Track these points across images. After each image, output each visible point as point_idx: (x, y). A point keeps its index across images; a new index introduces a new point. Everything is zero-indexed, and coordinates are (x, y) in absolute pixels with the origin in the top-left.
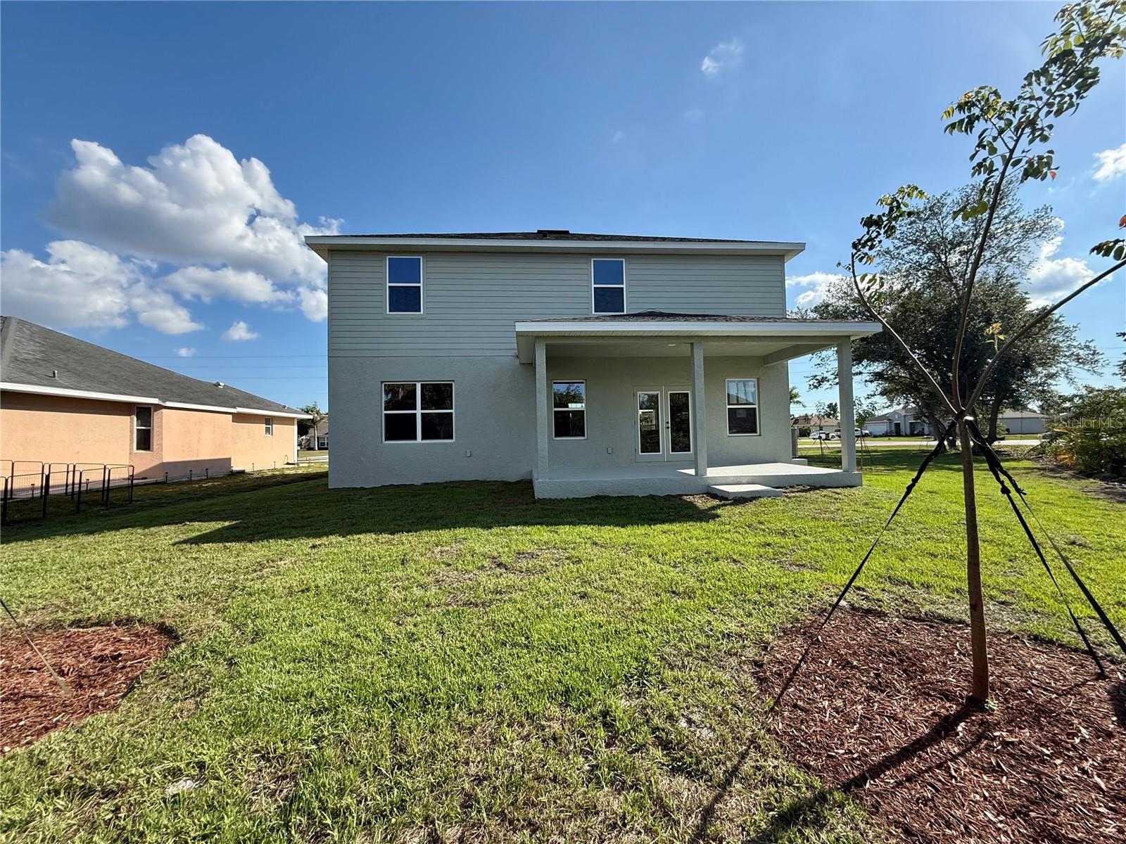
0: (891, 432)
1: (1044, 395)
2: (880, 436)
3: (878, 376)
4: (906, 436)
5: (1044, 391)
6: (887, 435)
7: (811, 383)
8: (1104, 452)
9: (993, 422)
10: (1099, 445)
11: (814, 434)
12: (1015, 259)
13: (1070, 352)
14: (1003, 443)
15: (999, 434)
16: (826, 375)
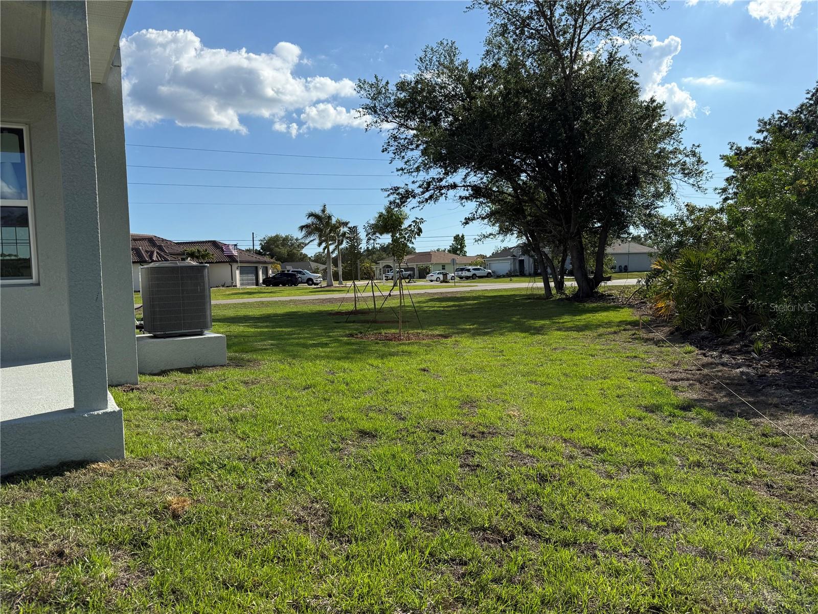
0: (515, 270)
1: (649, 221)
2: (504, 276)
3: (477, 192)
4: (530, 275)
5: (650, 215)
6: (510, 275)
7: (392, 198)
8: (703, 298)
9: (600, 256)
10: (697, 290)
11: (434, 275)
12: (625, 26)
13: (677, 160)
14: (609, 283)
15: (606, 272)
16: (411, 187)
